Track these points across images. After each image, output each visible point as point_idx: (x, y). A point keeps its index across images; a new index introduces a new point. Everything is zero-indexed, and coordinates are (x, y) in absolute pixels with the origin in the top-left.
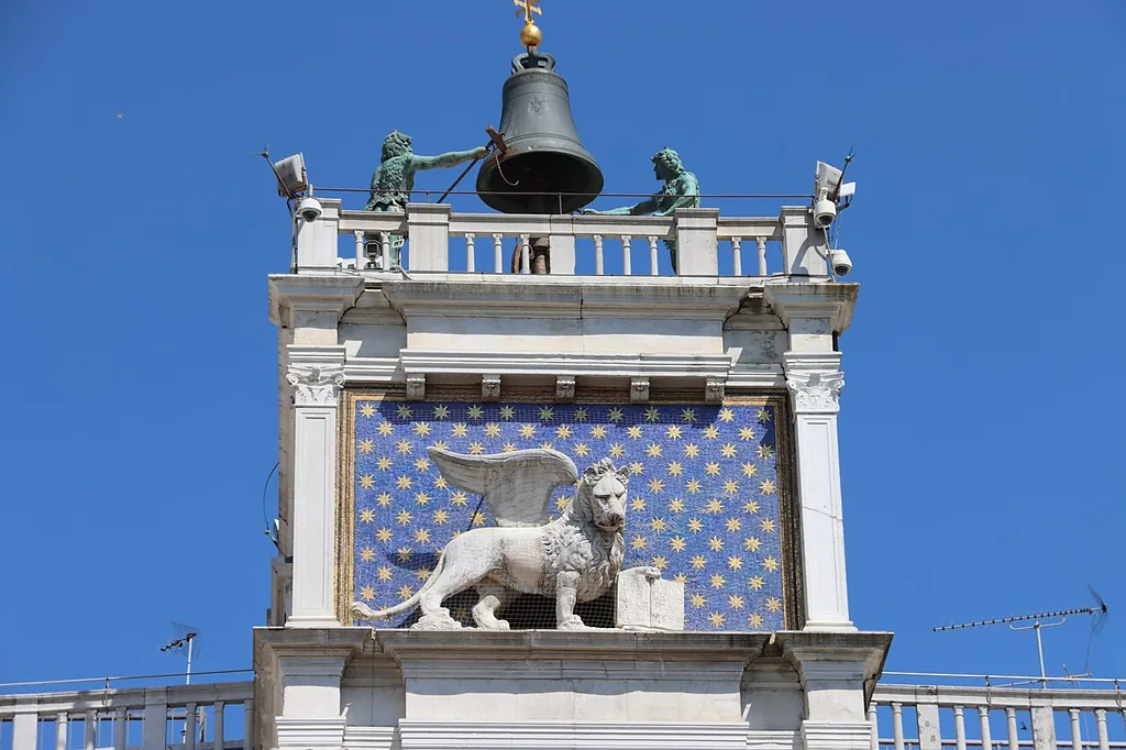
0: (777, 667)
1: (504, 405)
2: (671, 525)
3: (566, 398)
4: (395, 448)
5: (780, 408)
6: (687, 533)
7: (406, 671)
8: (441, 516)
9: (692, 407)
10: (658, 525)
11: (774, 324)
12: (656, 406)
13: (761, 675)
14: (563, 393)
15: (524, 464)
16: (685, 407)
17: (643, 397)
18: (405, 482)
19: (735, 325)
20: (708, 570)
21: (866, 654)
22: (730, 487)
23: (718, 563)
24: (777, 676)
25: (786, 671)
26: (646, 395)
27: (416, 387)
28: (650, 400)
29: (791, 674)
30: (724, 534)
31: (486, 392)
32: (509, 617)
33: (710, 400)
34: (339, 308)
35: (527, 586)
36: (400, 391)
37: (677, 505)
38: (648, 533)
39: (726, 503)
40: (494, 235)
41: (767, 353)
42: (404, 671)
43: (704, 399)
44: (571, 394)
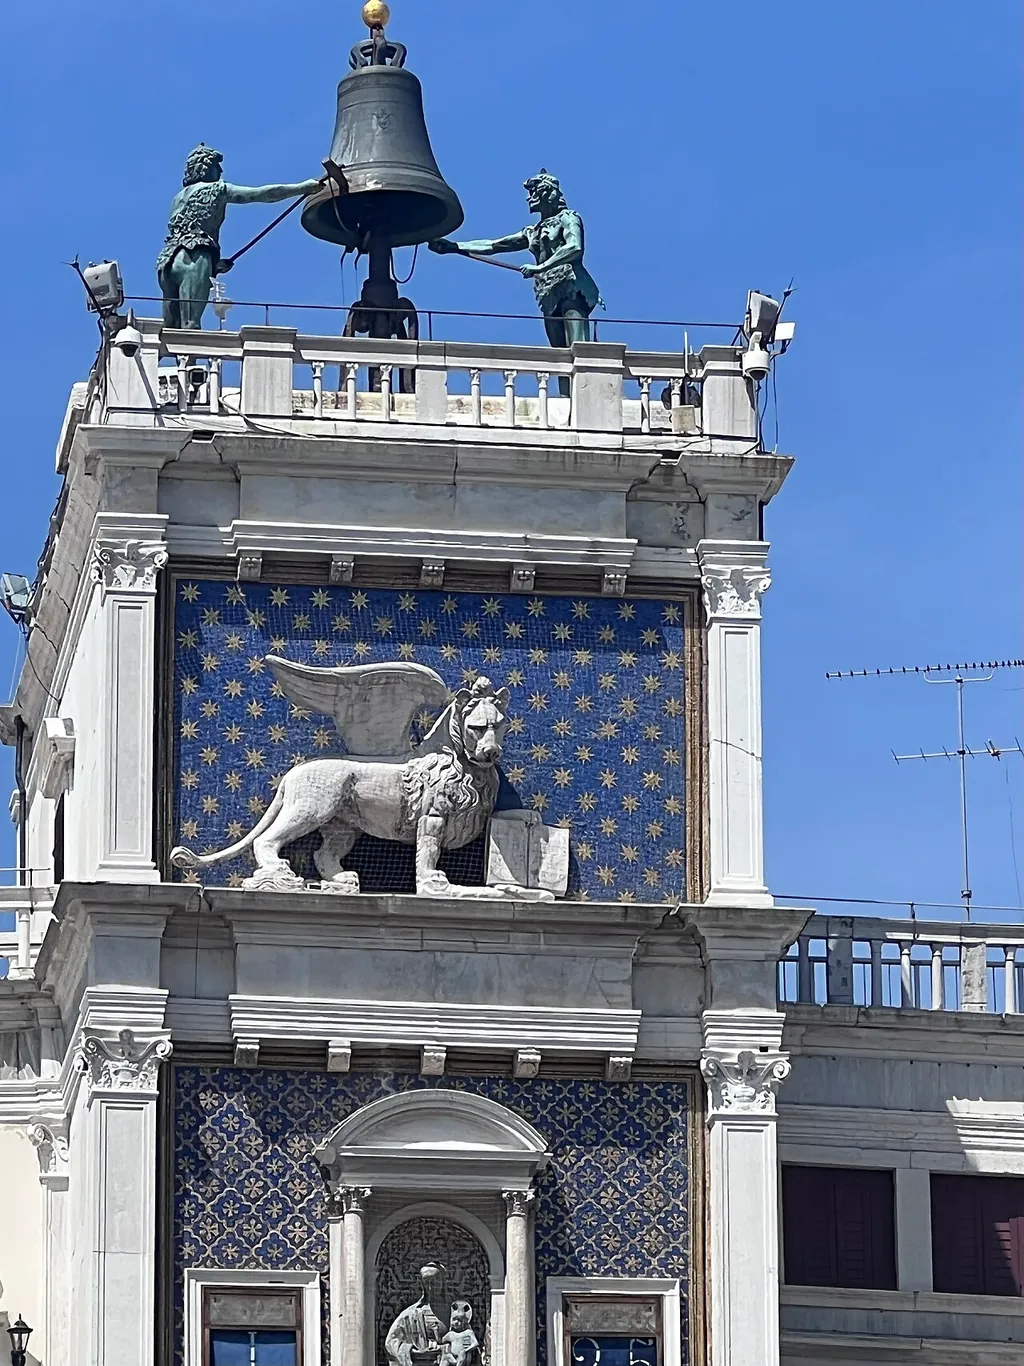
0: (676, 939)
1: (356, 590)
2: (554, 753)
3: (432, 584)
4: (222, 643)
5: (692, 603)
6: (573, 763)
7: (239, 935)
8: (277, 734)
9: (585, 599)
10: (539, 752)
11: (688, 495)
12: (540, 597)
13: (656, 948)
14: (429, 580)
15: (383, 681)
16: (576, 599)
17: (525, 588)
18: (235, 688)
19: (639, 495)
20: (598, 811)
21: (782, 930)
22: (628, 705)
23: (610, 804)
24: (676, 950)
25: (685, 944)
26: (529, 586)
27: (250, 568)
28: (534, 589)
29: (692, 948)
30: (618, 766)
31: (334, 576)
32: (357, 867)
33: (608, 594)
34: (160, 462)
35: (382, 828)
36: (229, 568)
37: (561, 727)
38: (526, 761)
39: (622, 725)
40: (348, 365)
41: (678, 532)
42: (236, 935)
43: (599, 590)
44: (439, 581)
